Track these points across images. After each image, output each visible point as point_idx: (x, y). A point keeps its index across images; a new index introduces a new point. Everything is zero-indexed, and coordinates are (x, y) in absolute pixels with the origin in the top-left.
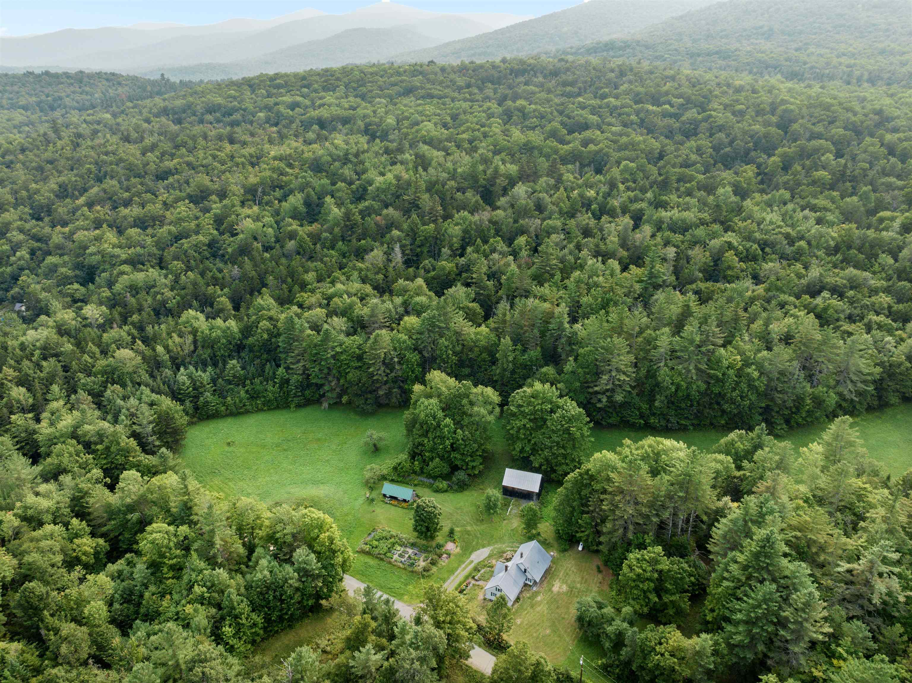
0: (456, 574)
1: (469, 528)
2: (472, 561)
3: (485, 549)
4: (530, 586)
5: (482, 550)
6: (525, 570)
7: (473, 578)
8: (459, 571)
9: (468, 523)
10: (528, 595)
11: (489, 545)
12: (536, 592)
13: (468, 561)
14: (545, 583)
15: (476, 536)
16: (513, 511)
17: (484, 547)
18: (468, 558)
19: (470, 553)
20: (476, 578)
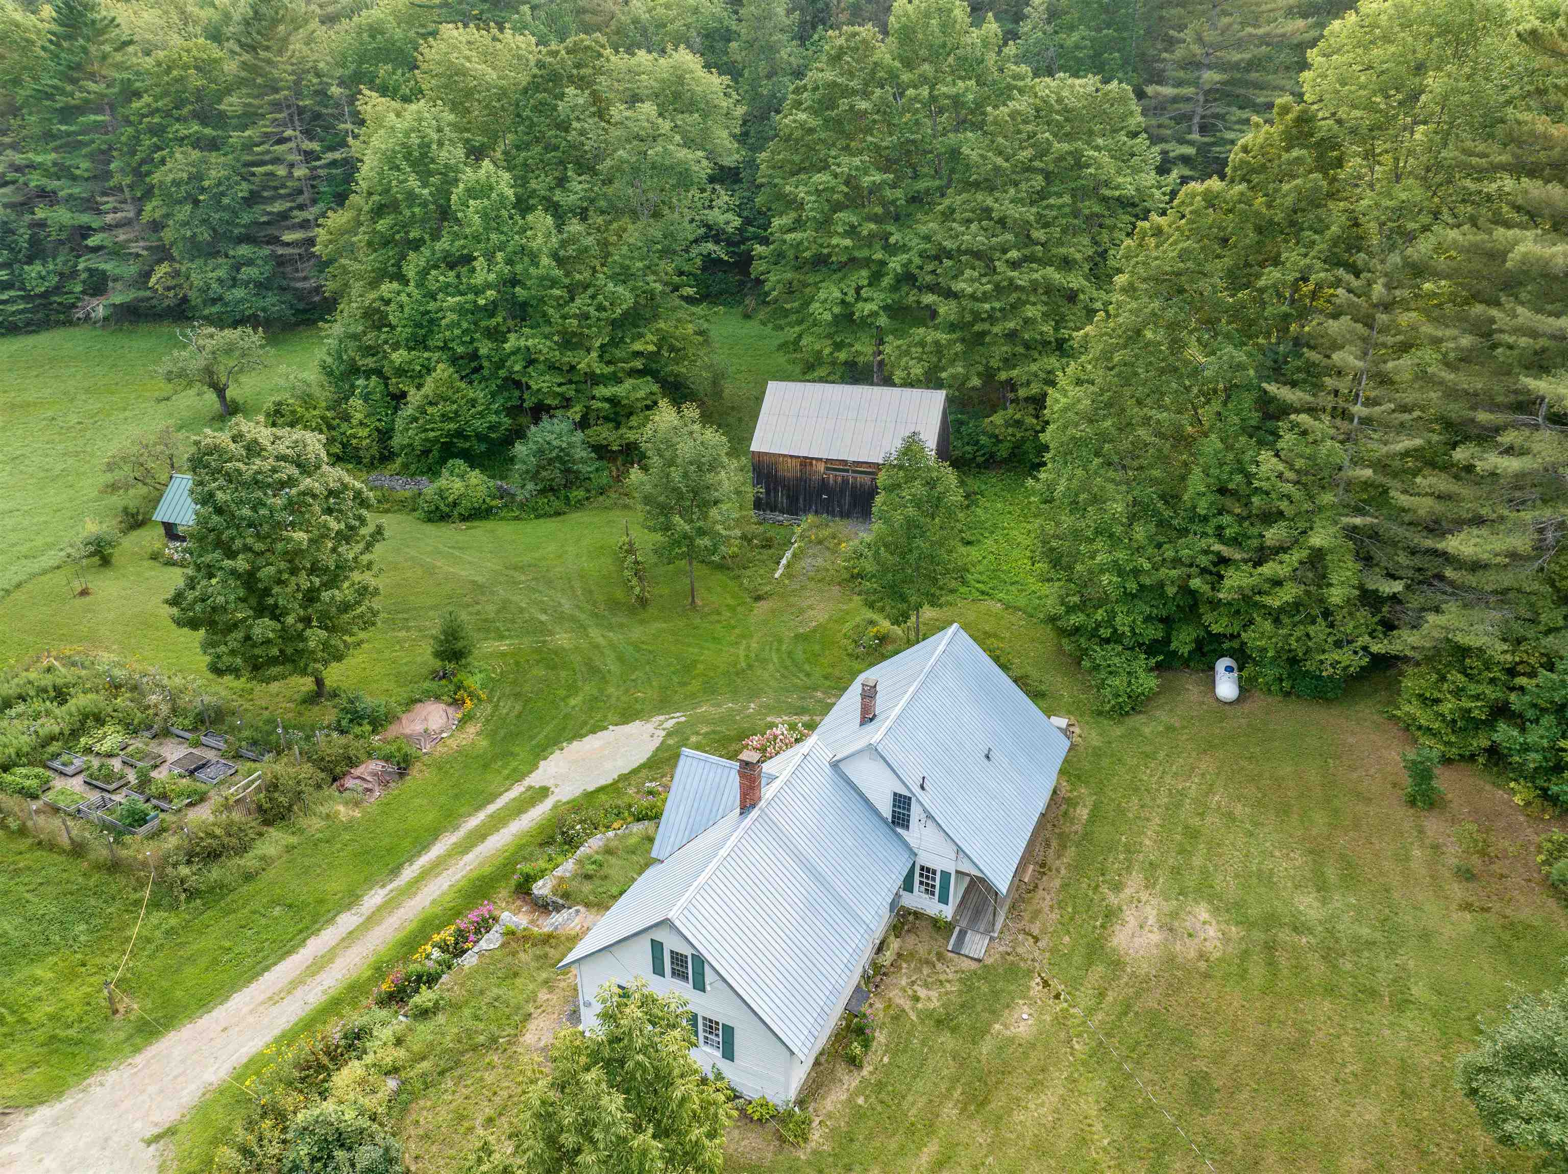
0: (409, 873)
1: (563, 639)
2: (544, 792)
3: (635, 728)
4: (940, 927)
5: (614, 734)
6: (902, 803)
7: (523, 890)
8: (437, 850)
9: (561, 618)
10: (931, 999)
11: (663, 705)
12: (986, 972)
13: (516, 791)
14: (1044, 900)
15: (593, 670)
16: (806, 563)
17: (627, 716)
18: (518, 776)
19: (541, 752)
20: (542, 888)
